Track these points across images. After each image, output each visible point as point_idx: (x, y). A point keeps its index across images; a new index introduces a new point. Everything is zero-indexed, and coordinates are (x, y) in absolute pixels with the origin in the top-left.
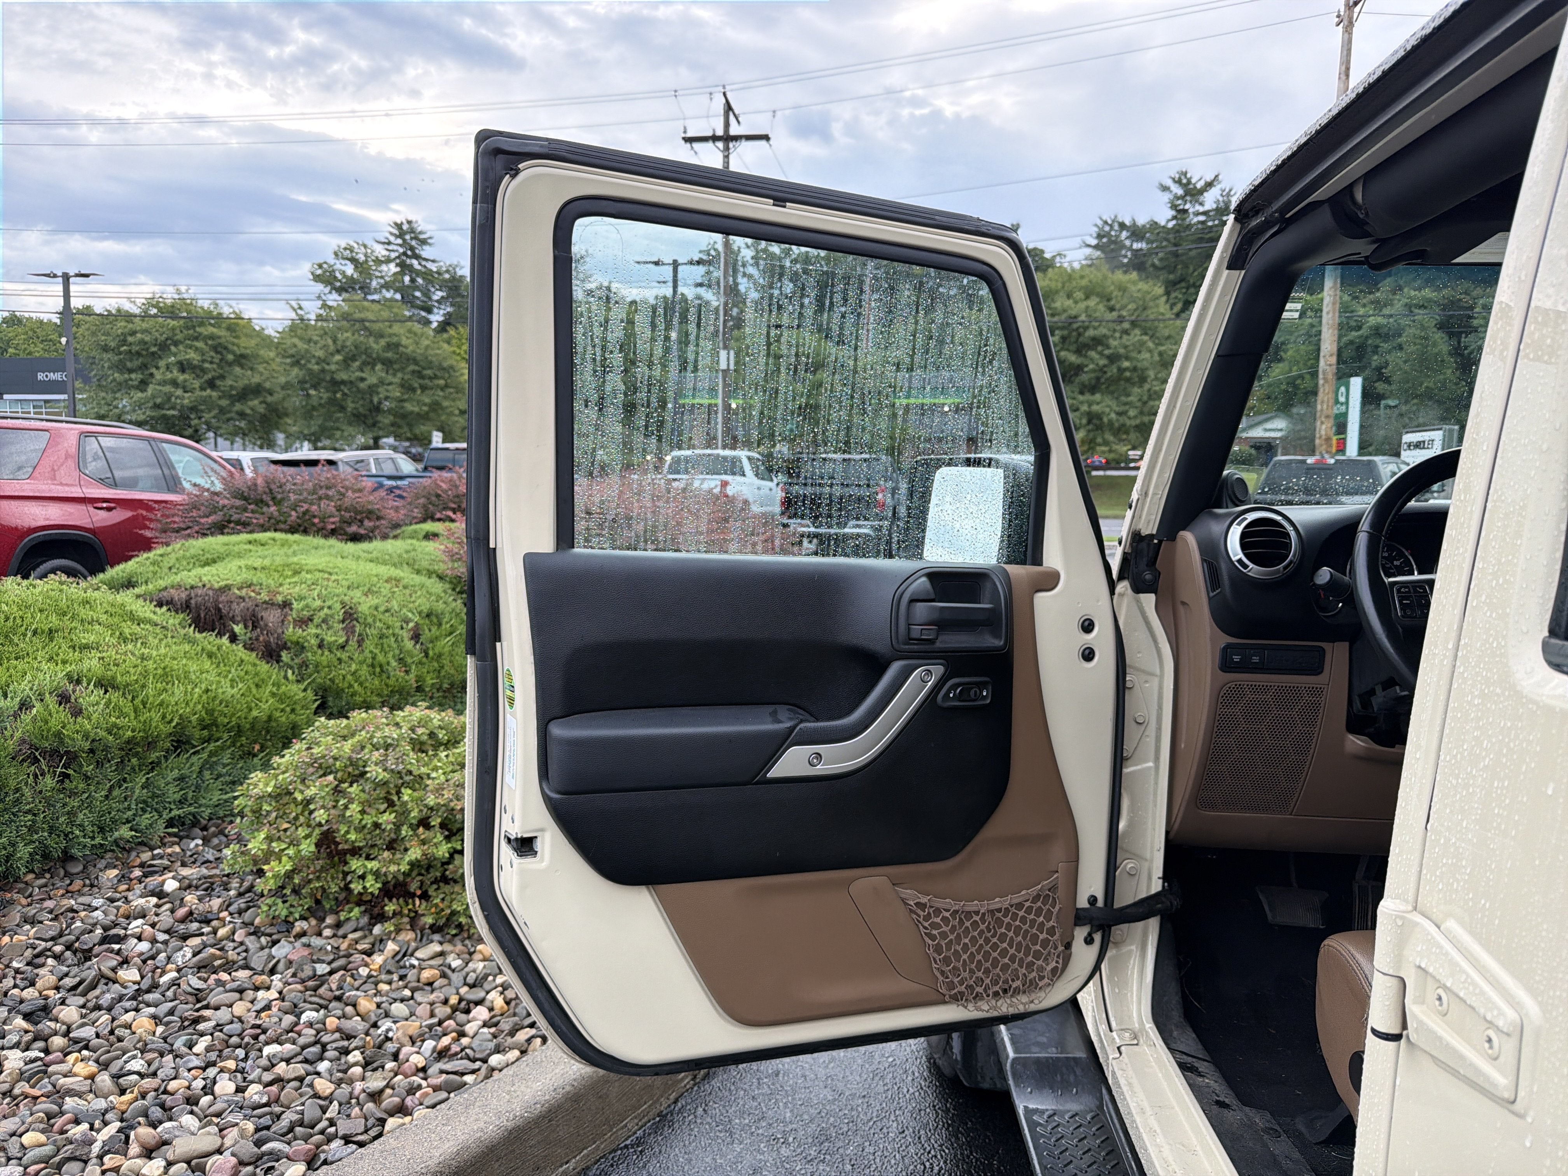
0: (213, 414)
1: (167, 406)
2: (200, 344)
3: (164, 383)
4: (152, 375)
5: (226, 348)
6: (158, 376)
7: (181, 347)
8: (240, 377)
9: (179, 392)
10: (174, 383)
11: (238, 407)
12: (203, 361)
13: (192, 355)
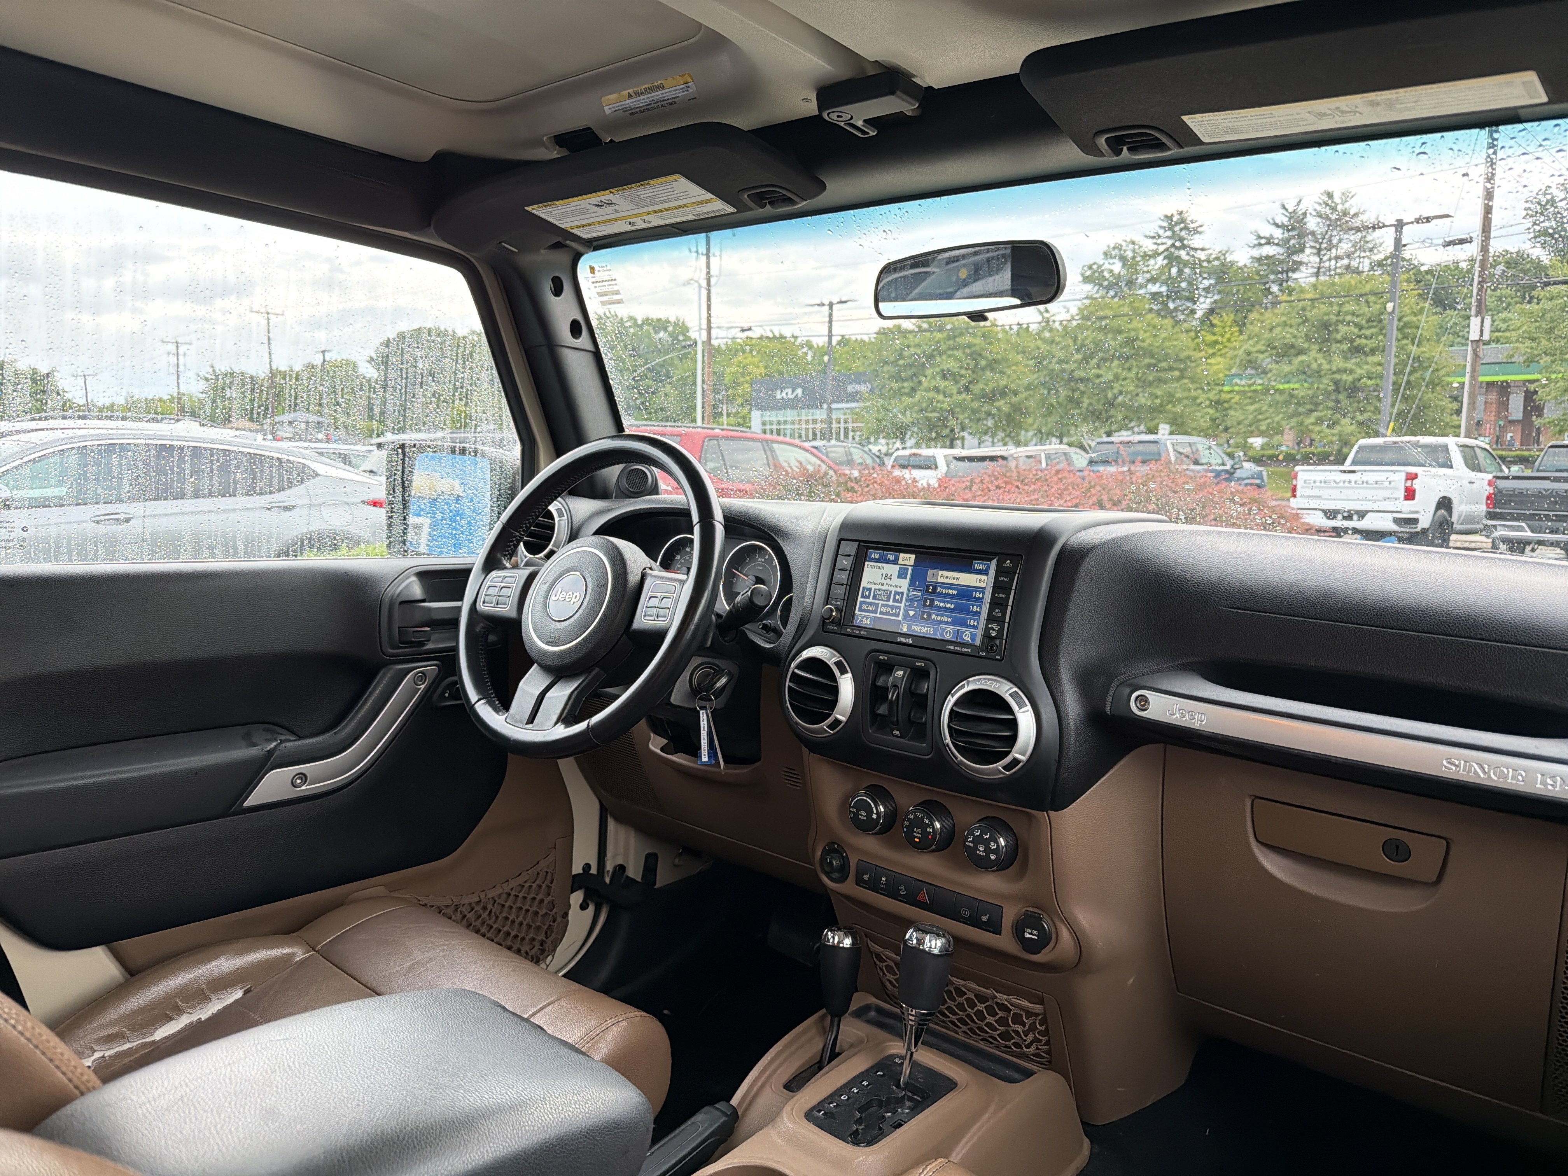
0: (966, 415)
1: (929, 410)
2: (958, 354)
3: (928, 390)
4: (920, 382)
5: (980, 355)
6: (925, 384)
7: (944, 357)
8: (992, 381)
9: (941, 397)
10: (937, 390)
11: (986, 408)
12: (961, 367)
13: (952, 365)
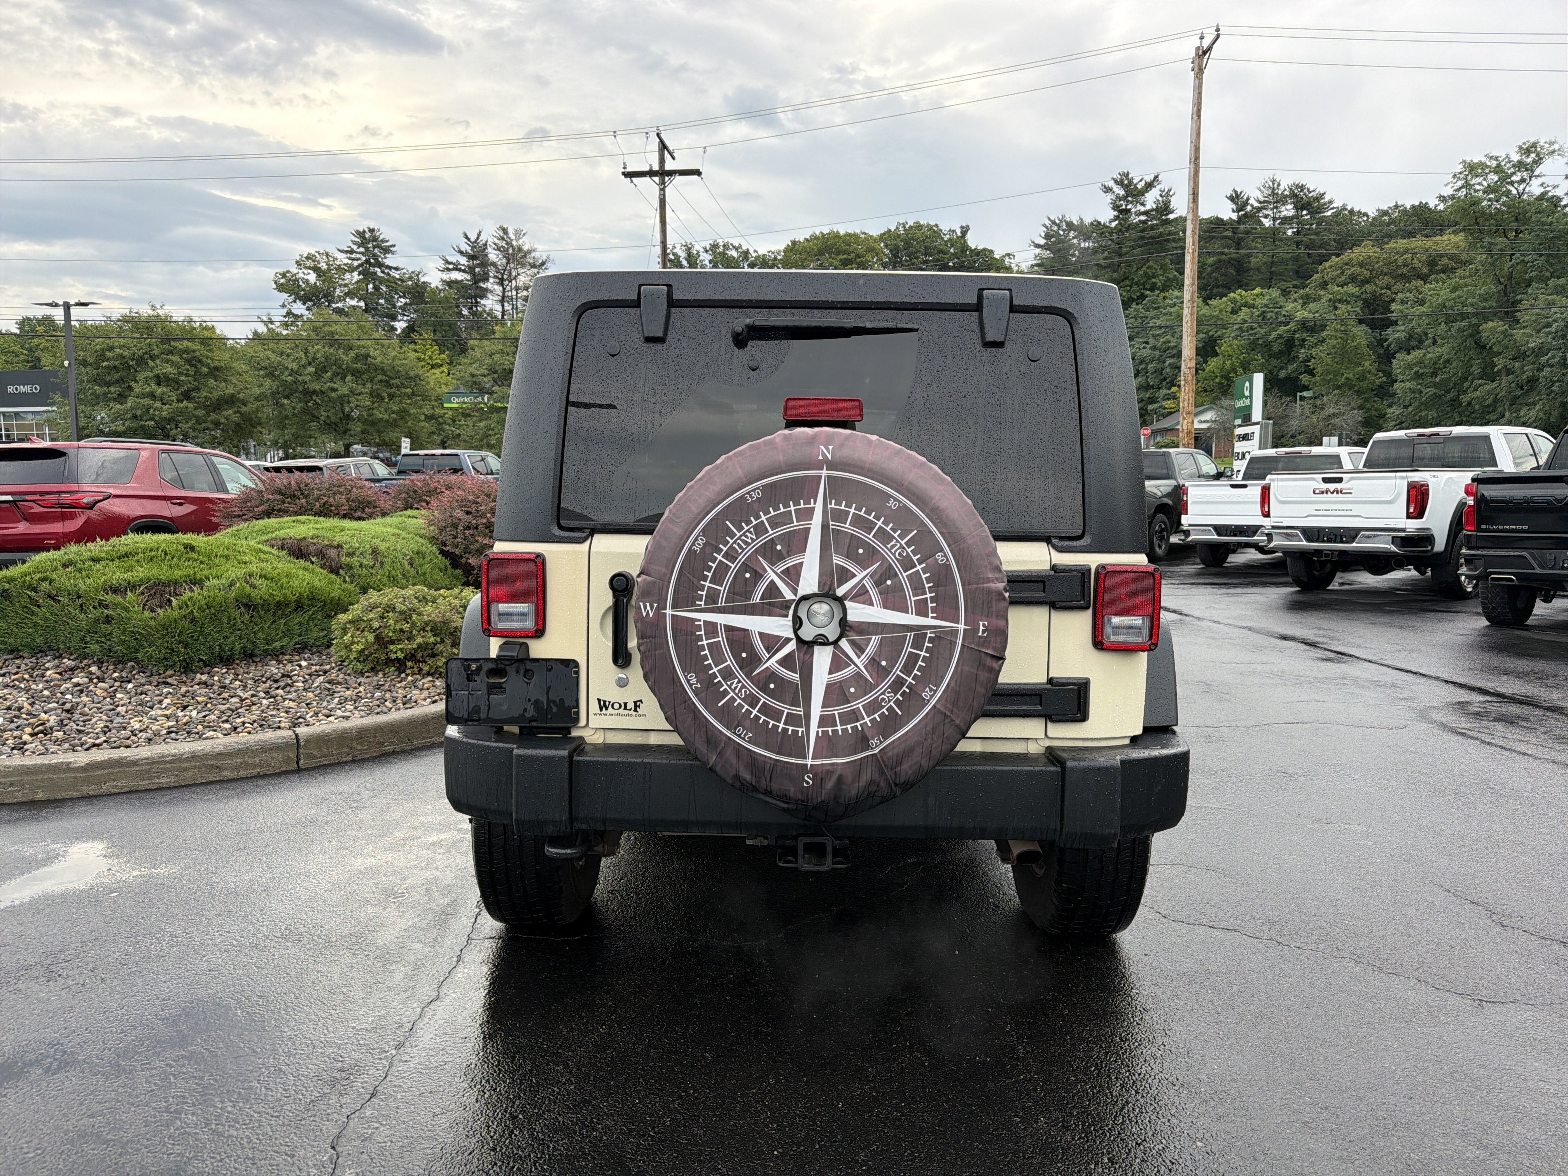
0: (190, 424)
1: (145, 418)
2: (175, 358)
3: (144, 396)
4: (130, 388)
5: (200, 361)
6: (137, 390)
7: (158, 361)
8: (216, 389)
9: (158, 404)
10: (152, 396)
11: (213, 416)
12: (179, 373)
13: (169, 369)
